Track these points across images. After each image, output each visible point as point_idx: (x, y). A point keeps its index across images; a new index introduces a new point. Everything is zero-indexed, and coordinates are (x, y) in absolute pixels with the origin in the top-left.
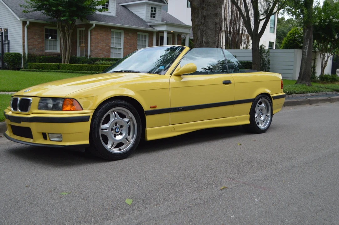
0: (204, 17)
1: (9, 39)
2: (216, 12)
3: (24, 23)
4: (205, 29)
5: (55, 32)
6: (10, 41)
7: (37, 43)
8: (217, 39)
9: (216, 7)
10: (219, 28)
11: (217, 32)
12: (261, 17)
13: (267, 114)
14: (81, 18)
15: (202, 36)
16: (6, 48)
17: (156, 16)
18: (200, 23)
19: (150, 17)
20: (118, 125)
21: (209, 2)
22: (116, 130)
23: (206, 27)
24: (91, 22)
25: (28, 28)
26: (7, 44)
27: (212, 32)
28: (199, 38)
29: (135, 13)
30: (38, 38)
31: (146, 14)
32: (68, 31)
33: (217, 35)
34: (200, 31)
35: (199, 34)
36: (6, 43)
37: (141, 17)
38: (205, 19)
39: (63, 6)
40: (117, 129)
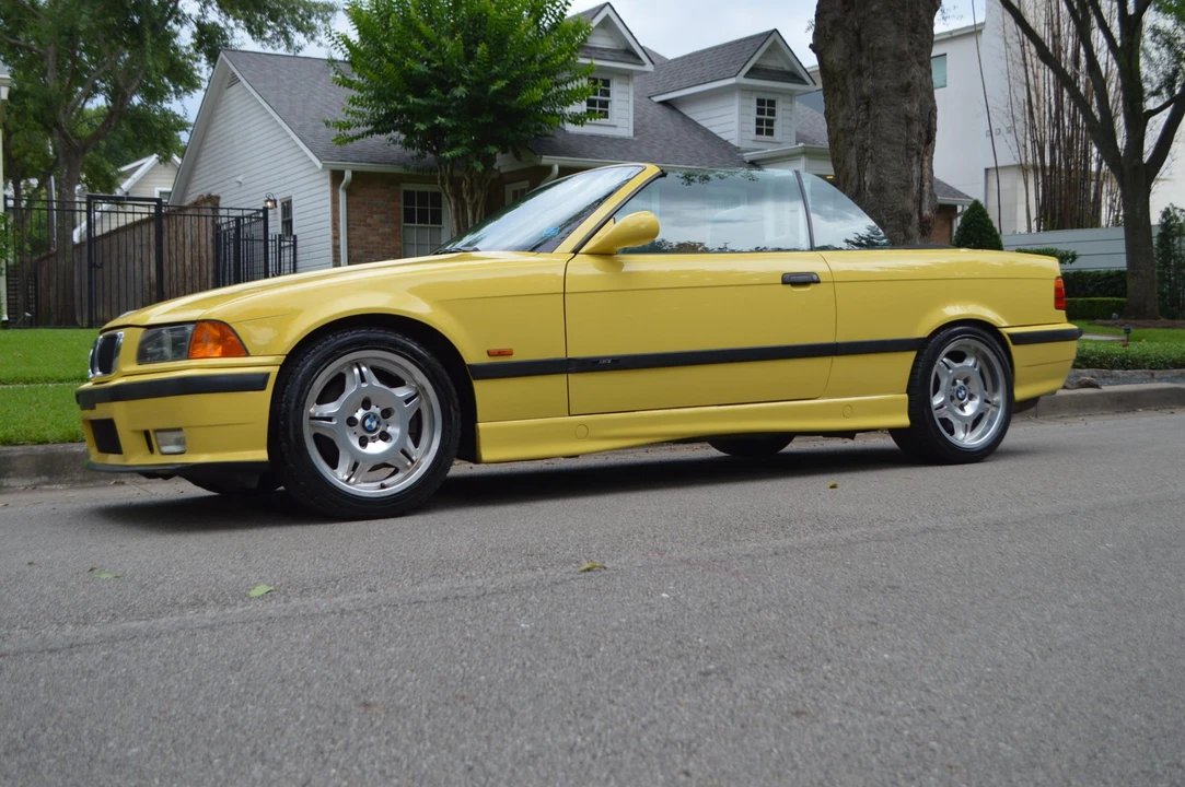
0: (867, 102)
1: (294, 233)
2: (905, 82)
3: (337, 176)
4: (869, 142)
5: (436, 199)
6: (298, 239)
7: (377, 239)
8: (916, 174)
9: (902, 64)
10: (920, 134)
11: (913, 150)
12: (1151, 104)
13: (993, 396)
14: (515, 147)
15: (861, 170)
16: (287, 259)
17: (777, 127)
18: (852, 124)
19: (753, 135)
20: (375, 410)
21: (880, 49)
22: (367, 423)
23: (873, 134)
24: (546, 160)
25: (349, 191)
26: (290, 246)
27: (893, 151)
28: (851, 176)
29: (705, 124)
30: (382, 221)
31: (742, 123)
32: (472, 192)
33: (915, 159)
34: (854, 150)
35: (852, 162)
36: (287, 244)
37: (724, 137)
38: (868, 109)
39: (451, 111)
40: (372, 421)
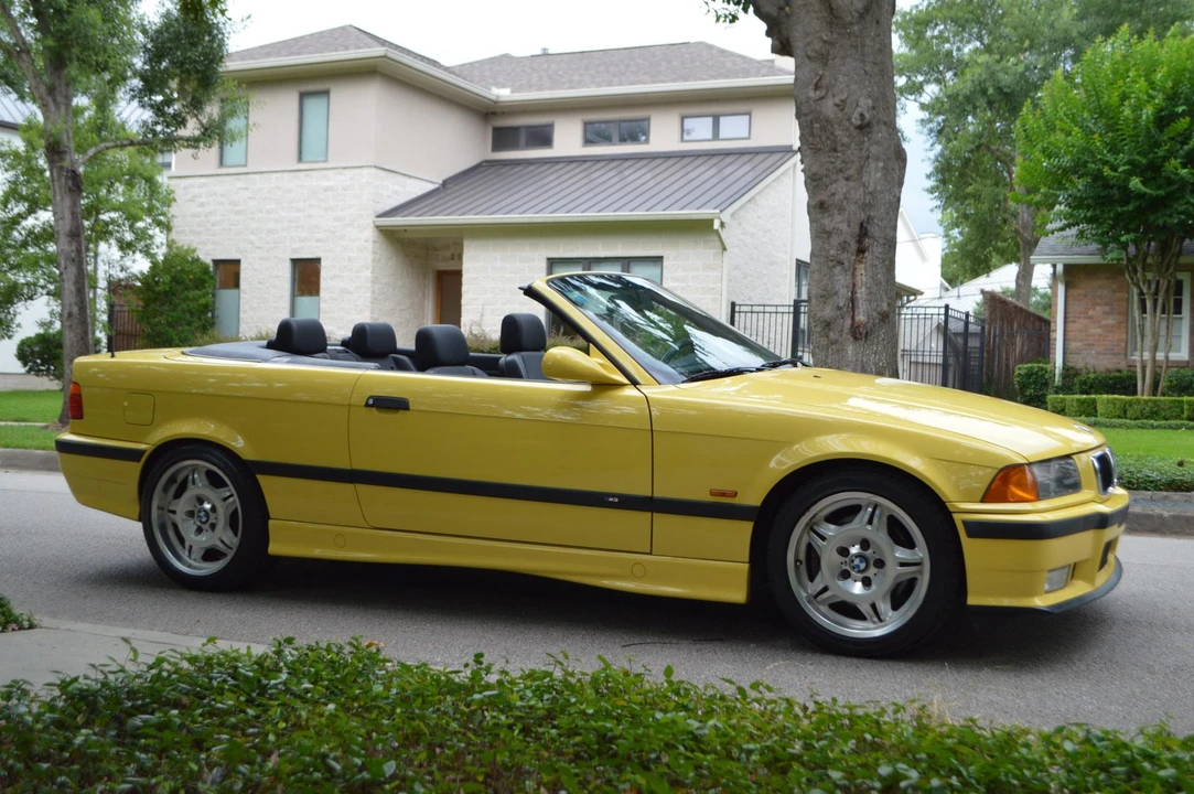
7: (1099, 331)
30: (1105, 313)
